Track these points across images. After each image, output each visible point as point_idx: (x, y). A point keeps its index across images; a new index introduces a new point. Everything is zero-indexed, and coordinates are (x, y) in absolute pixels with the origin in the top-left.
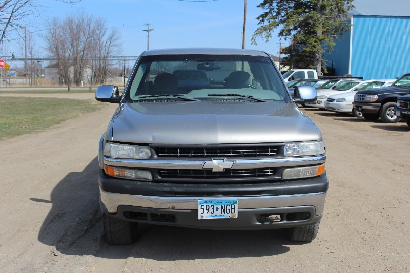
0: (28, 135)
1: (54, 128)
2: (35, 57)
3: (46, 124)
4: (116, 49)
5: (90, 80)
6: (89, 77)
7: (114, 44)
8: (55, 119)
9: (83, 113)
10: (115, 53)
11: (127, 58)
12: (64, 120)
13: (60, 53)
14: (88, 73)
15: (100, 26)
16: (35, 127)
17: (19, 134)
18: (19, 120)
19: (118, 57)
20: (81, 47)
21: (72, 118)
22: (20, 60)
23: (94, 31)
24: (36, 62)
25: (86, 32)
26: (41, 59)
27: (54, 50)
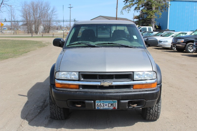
0: (11, 59)
1: (24, 55)
2: (16, 20)
3: (21, 53)
4: (55, 16)
5: (42, 31)
6: (42, 30)
7: (54, 14)
8: (25, 50)
9: (39, 47)
10: (54, 19)
11: (60, 21)
12: (29, 51)
13: (28, 18)
14: (41, 28)
15: (47, 5)
16: (15, 54)
17: (7, 58)
18: (7, 51)
19: (56, 20)
20: (38, 15)
21: (33, 50)
22: (9, 21)
23: (44, 8)
24: (16, 22)
25: (41, 8)
26: (19, 21)
27: (25, 17)
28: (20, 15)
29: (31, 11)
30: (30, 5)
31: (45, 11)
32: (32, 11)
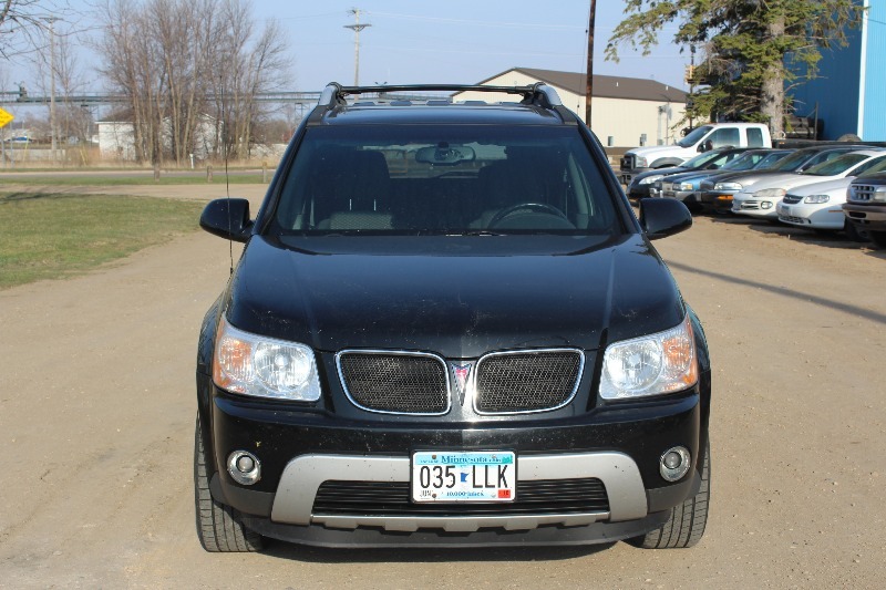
0: (47, 281)
1: (111, 267)
2: (75, 95)
3: (94, 258)
4: (276, 73)
5: (211, 151)
6: (209, 145)
7: (271, 61)
8: (115, 245)
9: (184, 231)
10: (274, 85)
11: (306, 97)
12: (136, 250)
13: (140, 85)
14: (209, 130)
15: (235, 18)
16: (73, 258)
17: (29, 279)
18: (28, 247)
19: (283, 94)
20: (189, 68)
21: (155, 243)
22: (39, 101)
23: (222, 29)
24: (78, 105)
25: (203, 31)
26: (91, 99)
27: (123, 76)
28: (98, 70)
29: (156, 45)
30: (150, 14)
31: (226, 45)
32: (159, 44)
